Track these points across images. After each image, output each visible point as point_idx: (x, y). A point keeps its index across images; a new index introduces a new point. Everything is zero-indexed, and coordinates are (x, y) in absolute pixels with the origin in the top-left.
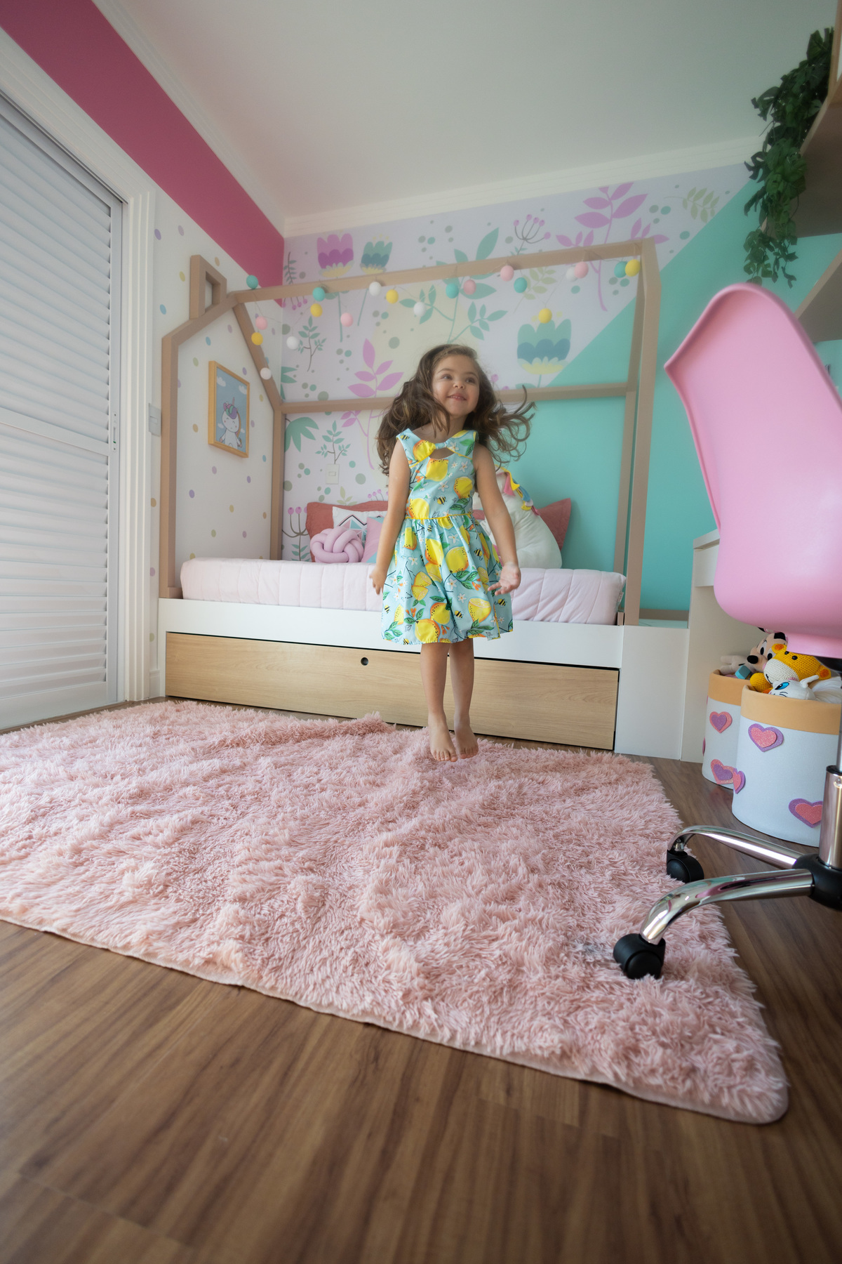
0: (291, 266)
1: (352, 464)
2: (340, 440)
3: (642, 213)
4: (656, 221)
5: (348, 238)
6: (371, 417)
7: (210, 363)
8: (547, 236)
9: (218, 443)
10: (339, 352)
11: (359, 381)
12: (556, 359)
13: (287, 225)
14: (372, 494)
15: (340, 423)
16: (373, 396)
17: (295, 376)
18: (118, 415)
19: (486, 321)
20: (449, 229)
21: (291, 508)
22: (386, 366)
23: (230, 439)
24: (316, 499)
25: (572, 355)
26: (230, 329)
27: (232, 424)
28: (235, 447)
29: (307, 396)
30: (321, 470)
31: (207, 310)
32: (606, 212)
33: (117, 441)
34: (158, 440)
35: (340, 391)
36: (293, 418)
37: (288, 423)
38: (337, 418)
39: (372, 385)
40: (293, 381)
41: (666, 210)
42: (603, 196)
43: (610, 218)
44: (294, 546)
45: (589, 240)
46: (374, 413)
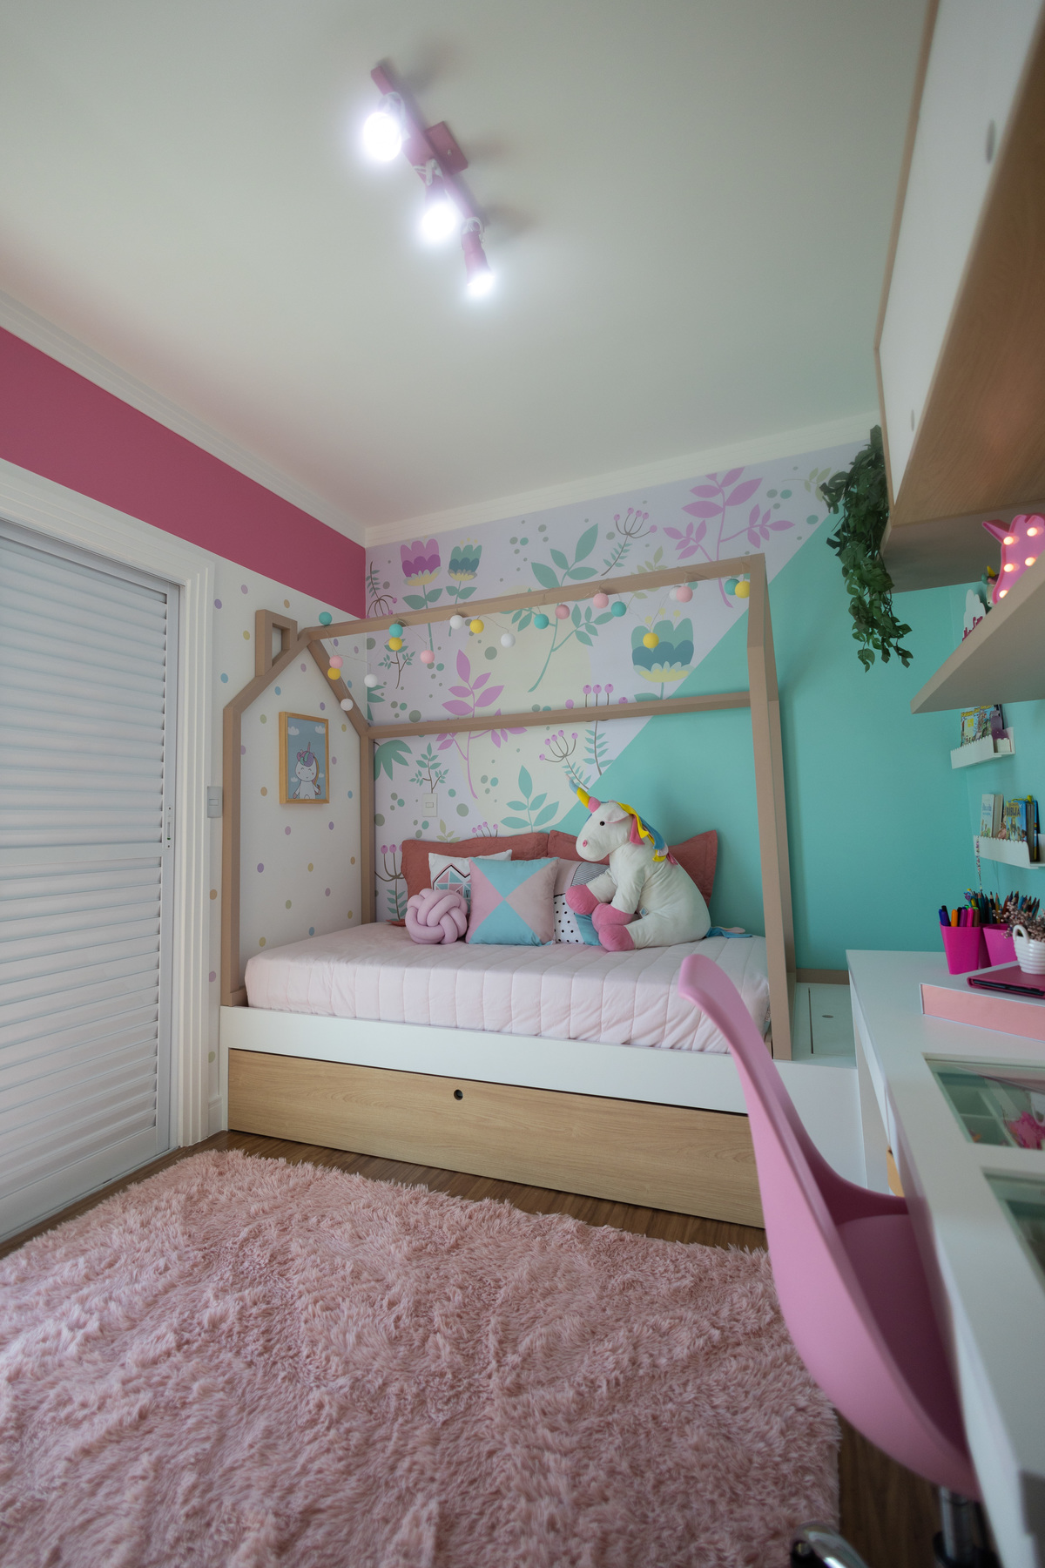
0: (374, 576)
1: (452, 793)
2: (437, 766)
3: (759, 498)
4: (777, 506)
5: (433, 543)
6: (470, 738)
7: (280, 714)
8: (653, 529)
9: (291, 798)
10: (431, 666)
11: (454, 698)
12: (679, 664)
13: (366, 537)
14: (476, 826)
15: (436, 745)
16: (470, 715)
17: (383, 694)
18: (173, 809)
19: (594, 624)
20: (542, 528)
21: (384, 846)
22: (483, 679)
23: (307, 790)
24: (411, 835)
25: (696, 660)
26: (304, 668)
27: (306, 773)
28: (313, 796)
29: (397, 715)
30: (417, 801)
31: (274, 662)
32: (718, 500)
33: (172, 838)
34: (219, 822)
35: (434, 710)
36: (382, 742)
37: (377, 747)
38: (433, 741)
39: (470, 701)
40: (380, 701)
41: (786, 494)
42: (712, 483)
43: (722, 506)
44: (390, 891)
45: (702, 530)
46: (474, 734)
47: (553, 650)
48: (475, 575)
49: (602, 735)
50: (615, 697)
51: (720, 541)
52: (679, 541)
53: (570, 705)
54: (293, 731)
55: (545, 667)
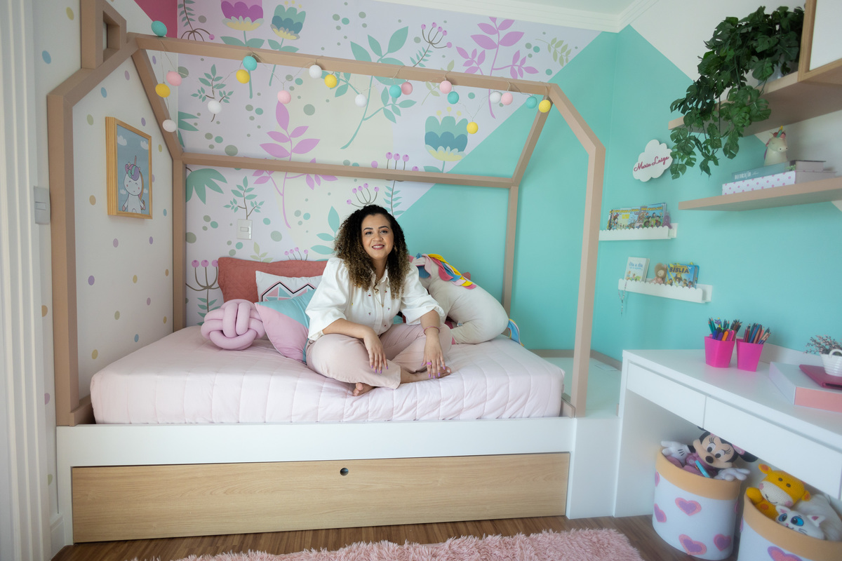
0: (187, 5)
1: (267, 221)
2: (253, 196)
3: (520, 45)
4: (530, 56)
6: (286, 178)
7: (107, 119)
8: (449, 45)
9: (120, 211)
10: (249, 108)
11: (271, 141)
12: (456, 150)
14: (289, 251)
15: (252, 179)
16: (287, 159)
17: (196, 124)
19: (398, 106)
20: (362, 15)
21: (195, 261)
22: (300, 131)
23: (134, 205)
24: (226, 254)
25: (468, 149)
26: (126, 76)
27: (134, 186)
28: (139, 211)
29: (211, 147)
30: (231, 225)
31: (101, 58)
32: (495, 38)
34: (48, 229)
35: (251, 148)
36: (194, 168)
37: (189, 172)
38: (249, 175)
39: (287, 146)
40: (192, 129)
41: (537, 49)
42: (492, 24)
43: (497, 44)
44: (202, 300)
45: (482, 58)
46: (290, 175)
47: (364, 119)
48: (298, 37)
49: (398, 192)
50: (409, 166)
51: (493, 69)
52: (466, 60)
53: (375, 165)
54: (122, 141)
55: (357, 131)
